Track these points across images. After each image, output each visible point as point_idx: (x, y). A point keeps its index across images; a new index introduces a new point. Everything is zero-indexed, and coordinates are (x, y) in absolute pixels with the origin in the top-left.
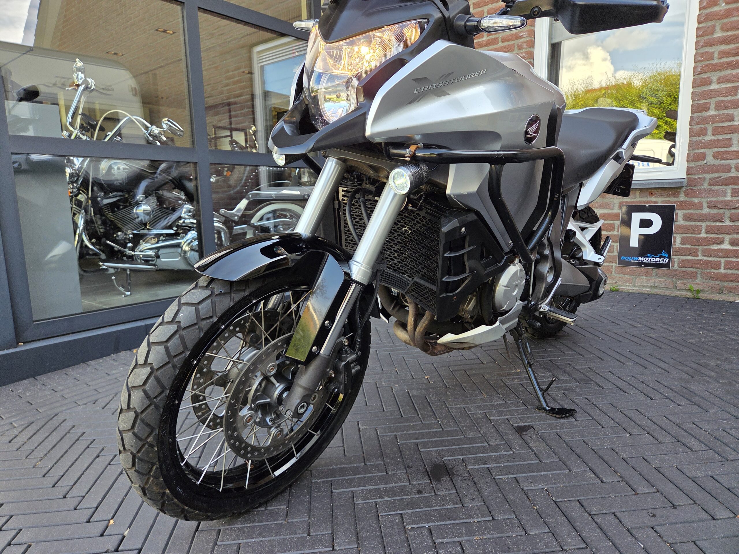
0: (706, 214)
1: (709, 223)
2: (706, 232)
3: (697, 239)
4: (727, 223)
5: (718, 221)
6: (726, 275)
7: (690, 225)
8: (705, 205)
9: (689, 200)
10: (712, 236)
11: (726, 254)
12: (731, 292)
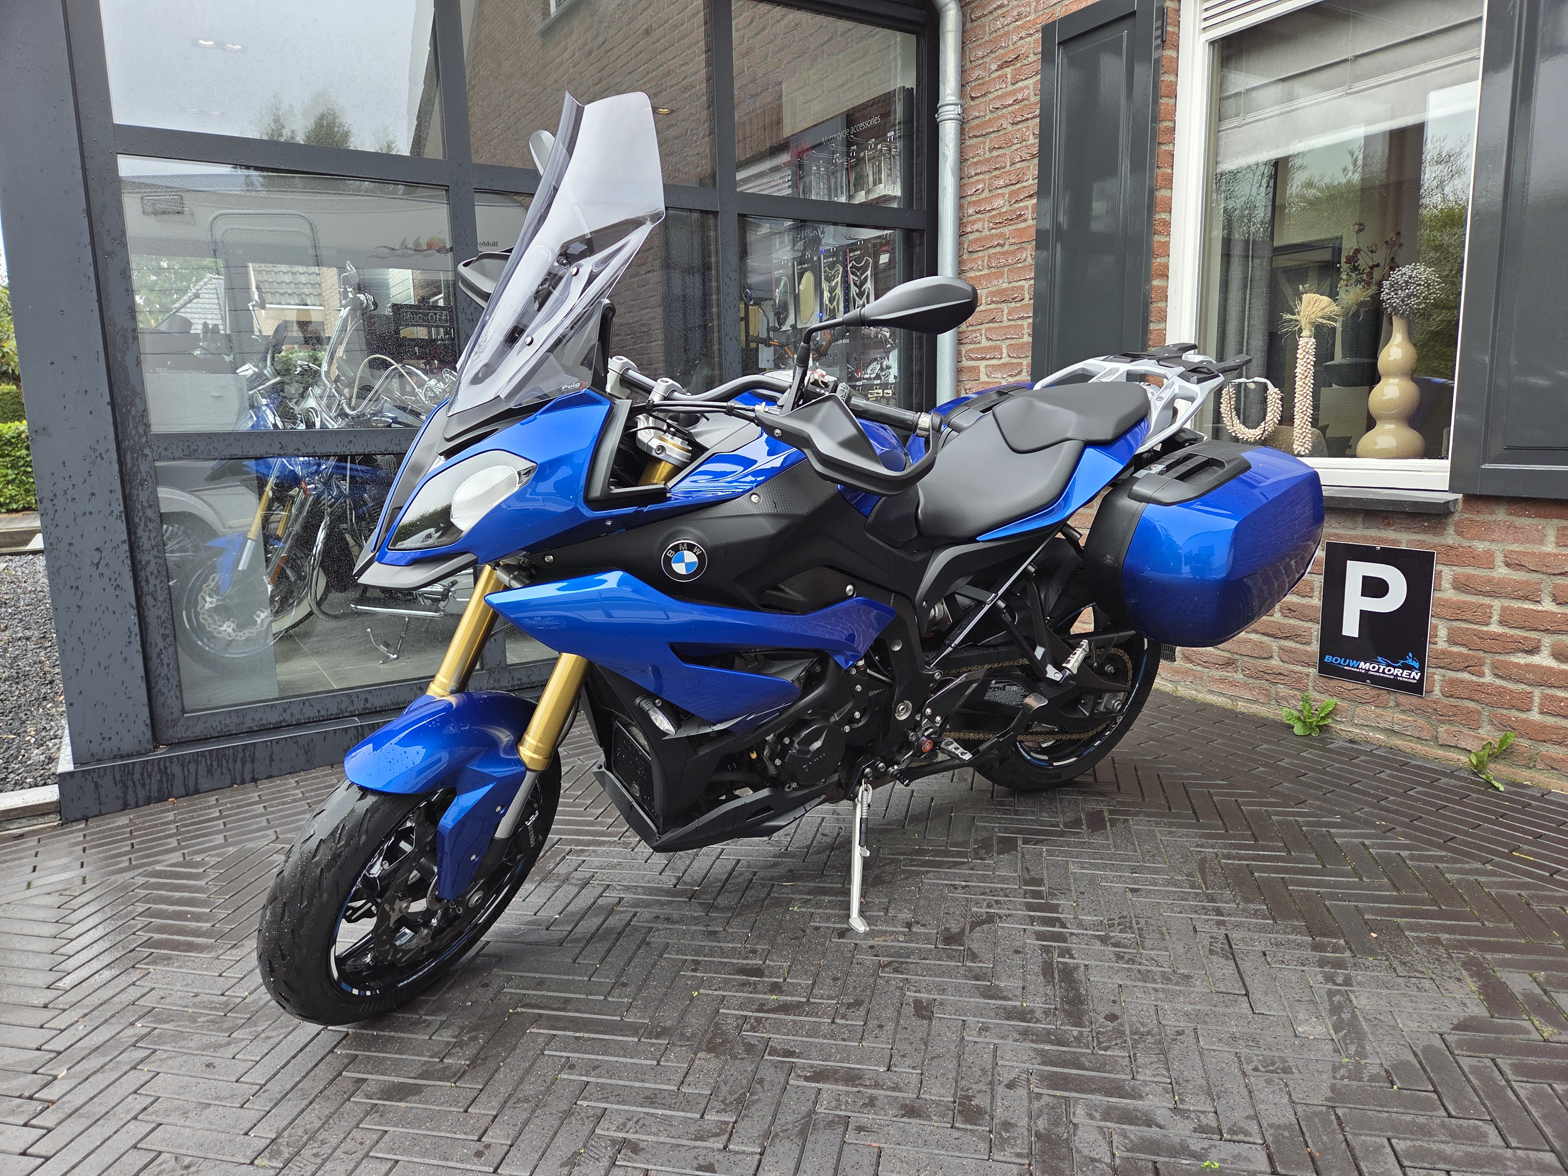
0: (1501, 582)
1: (1507, 603)
2: (1501, 623)
3: (1481, 636)
4: (1547, 605)
5: (1526, 598)
6: (1544, 727)
7: (1465, 603)
8: (1499, 559)
9: (1465, 543)
10: (1512, 632)
11: (1544, 678)
12: (1553, 768)
